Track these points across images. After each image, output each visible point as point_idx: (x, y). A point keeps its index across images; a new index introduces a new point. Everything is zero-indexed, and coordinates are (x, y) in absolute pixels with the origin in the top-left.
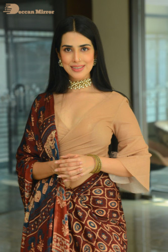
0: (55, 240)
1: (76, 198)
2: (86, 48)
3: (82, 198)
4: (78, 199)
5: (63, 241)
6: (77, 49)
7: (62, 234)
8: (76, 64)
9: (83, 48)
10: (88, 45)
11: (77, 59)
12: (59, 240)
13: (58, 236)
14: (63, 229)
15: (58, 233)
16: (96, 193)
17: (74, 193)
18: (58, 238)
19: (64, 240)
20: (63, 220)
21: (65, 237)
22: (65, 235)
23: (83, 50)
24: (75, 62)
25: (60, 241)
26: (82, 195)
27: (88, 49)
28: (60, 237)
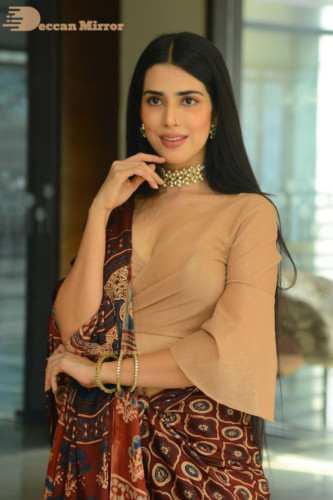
0: (115, 490)
1: (155, 417)
2: (191, 99)
3: (168, 417)
4: (158, 418)
5: (131, 492)
6: (173, 100)
7: (128, 477)
8: (169, 131)
9: (187, 98)
10: (197, 92)
11: (170, 121)
12: (123, 490)
13: (120, 481)
14: (130, 466)
15: (120, 475)
16: (197, 408)
17: (152, 405)
18: (120, 485)
19: (133, 490)
20: (130, 448)
21: (135, 485)
22: (134, 480)
23: (185, 102)
24: (166, 126)
25: (126, 492)
26: (167, 410)
27: (197, 101)
28: (125, 484)
